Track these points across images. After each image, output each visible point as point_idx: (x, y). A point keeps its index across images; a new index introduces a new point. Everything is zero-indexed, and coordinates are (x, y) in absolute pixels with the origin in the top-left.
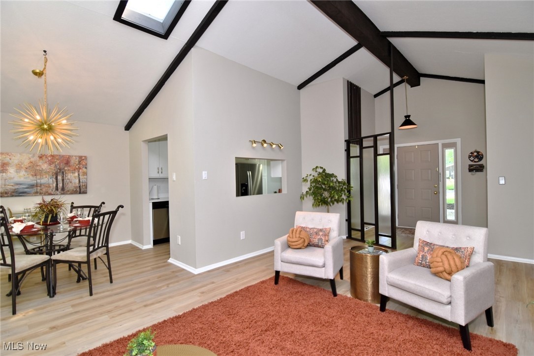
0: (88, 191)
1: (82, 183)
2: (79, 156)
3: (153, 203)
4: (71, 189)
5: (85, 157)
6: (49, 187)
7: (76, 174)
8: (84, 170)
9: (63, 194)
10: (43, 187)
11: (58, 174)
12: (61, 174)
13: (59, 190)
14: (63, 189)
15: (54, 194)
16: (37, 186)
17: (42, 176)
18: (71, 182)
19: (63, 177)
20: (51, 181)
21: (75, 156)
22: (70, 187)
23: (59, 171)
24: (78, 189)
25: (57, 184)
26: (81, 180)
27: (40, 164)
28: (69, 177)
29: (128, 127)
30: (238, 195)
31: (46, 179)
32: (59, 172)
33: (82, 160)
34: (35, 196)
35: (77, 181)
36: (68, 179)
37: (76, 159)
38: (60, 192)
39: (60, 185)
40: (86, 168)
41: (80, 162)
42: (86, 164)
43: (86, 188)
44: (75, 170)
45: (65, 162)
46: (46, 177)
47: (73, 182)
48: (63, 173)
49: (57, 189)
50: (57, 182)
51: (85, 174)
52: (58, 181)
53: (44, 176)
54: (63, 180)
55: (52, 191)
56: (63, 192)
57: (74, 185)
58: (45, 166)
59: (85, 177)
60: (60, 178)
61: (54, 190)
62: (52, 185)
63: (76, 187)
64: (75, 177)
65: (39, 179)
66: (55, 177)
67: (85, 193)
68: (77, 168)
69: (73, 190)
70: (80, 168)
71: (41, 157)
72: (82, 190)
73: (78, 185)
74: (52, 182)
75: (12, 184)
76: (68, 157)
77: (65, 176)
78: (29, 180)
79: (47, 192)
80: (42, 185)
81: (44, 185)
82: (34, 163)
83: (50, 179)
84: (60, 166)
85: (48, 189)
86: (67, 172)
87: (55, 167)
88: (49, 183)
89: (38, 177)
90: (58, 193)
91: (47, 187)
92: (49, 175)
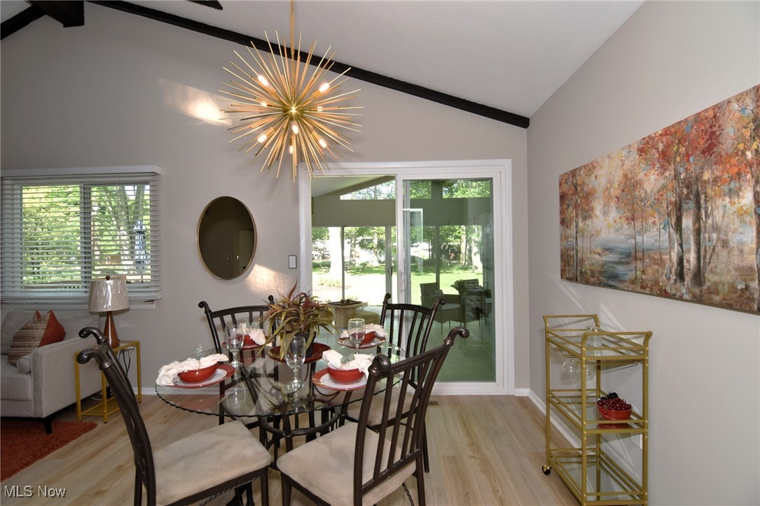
6: (661, 263)
9: (698, 300)
10: (647, 261)
11: (685, 206)
12: (691, 204)
13: (688, 279)
14: (698, 277)
15: (672, 297)
16: (636, 259)
17: (646, 219)
18: (726, 243)
19: (698, 218)
20: (665, 237)
23: (685, 191)
24: (755, 284)
25: (681, 254)
28: (719, 215)
31: (655, 232)
32: (687, 197)
34: (634, 291)
36: (717, 229)
38: (689, 291)
39: (689, 258)
44: (738, 175)
45: (703, 144)
46: (654, 223)
47: (734, 240)
48: (698, 196)
49: (681, 275)
50: (681, 242)
52: (683, 237)
53: (650, 221)
54: (698, 232)
55: (669, 279)
56: (697, 291)
58: (652, 181)
60: (687, 222)
61: (673, 277)
62: (666, 257)
64: (741, 215)
65: (639, 233)
66: (674, 220)
68: (748, 164)
71: (641, 151)
73: (753, 261)
74: (666, 244)
75: (599, 250)
76: (711, 114)
77: (703, 212)
78: (623, 237)
79: (656, 283)
80: (646, 255)
81: (649, 256)
82: (630, 176)
83: (663, 231)
84: (687, 170)
85: (658, 271)
86: (709, 191)
87: (675, 176)
88: (659, 248)
89: (638, 224)
90: (684, 291)
91: (655, 262)
92: (659, 213)
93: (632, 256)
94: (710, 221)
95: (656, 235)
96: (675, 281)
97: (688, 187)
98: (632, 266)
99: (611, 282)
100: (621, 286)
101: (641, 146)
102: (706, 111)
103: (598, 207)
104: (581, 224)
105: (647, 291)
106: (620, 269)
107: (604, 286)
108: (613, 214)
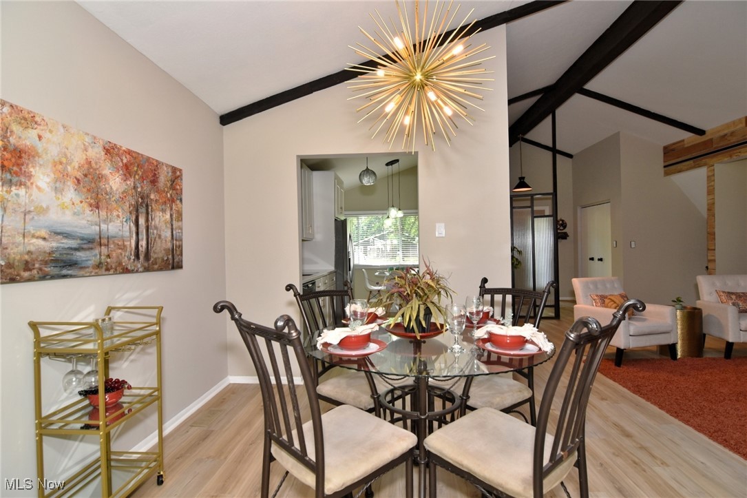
0: (184, 263)
1: (176, 240)
2: (172, 167)
4: (160, 255)
5: (180, 171)
6: (123, 247)
7: (168, 216)
8: (179, 204)
9: (147, 270)
10: (112, 246)
11: (140, 210)
12: (144, 210)
13: (142, 257)
14: (147, 255)
15: (132, 271)
16: (101, 245)
17: (111, 211)
18: (160, 236)
19: (147, 220)
20: (126, 228)
21: (167, 166)
23: (140, 200)
24: (170, 257)
25: (137, 240)
27: (107, 172)
28: (157, 220)
31: (118, 223)
32: (141, 205)
33: (176, 177)
35: (169, 234)
36: (156, 228)
37: (168, 174)
38: (142, 266)
39: (143, 244)
40: (181, 200)
41: (172, 181)
42: (181, 190)
43: (181, 253)
44: (165, 203)
45: (150, 176)
46: (118, 216)
47: (163, 235)
48: (147, 206)
49: (137, 256)
50: (137, 234)
51: (180, 216)
52: (140, 230)
53: (115, 213)
54: (147, 229)
55: (130, 259)
56: (146, 264)
57: (164, 246)
58: (116, 183)
59: (180, 224)
60: (142, 221)
61: (133, 258)
62: (127, 243)
63: (167, 251)
64: (166, 223)
65: (105, 221)
66: (134, 218)
67: (179, 266)
68: (169, 200)
69: (162, 259)
70: (172, 199)
71: (108, 152)
72: (176, 260)
73: (170, 245)
74: (128, 234)
75: (45, 234)
76: (155, 163)
77: (150, 217)
78: (84, 222)
79: (120, 264)
80: (111, 242)
81: (114, 242)
82: (94, 165)
83: (125, 223)
84: (142, 187)
85: (121, 254)
86: (153, 205)
87: (134, 187)
88: (122, 237)
89: (103, 213)
90: (139, 266)
91: (118, 246)
92: (123, 209)
93: (90, 242)
94: (153, 223)
95: (118, 226)
96: (134, 260)
97: (142, 199)
98: (97, 251)
99: (65, 272)
100: (82, 273)
101: (107, 147)
102: (153, 159)
103: (41, 177)
105: (112, 272)
106: (80, 255)
107: (53, 277)
108: (71, 194)
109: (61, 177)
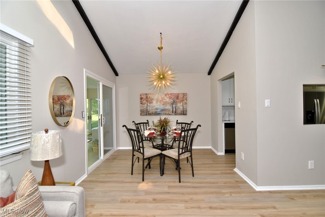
0: (187, 114)
1: (184, 109)
2: (183, 93)
3: (225, 123)
4: (179, 112)
5: (186, 93)
6: (169, 111)
7: (182, 104)
8: (186, 101)
9: (175, 115)
12: (175, 104)
13: (174, 113)
14: (175, 112)
16: (164, 110)
18: (179, 108)
20: (170, 108)
21: (181, 93)
22: (179, 111)
23: (174, 102)
24: (182, 112)
25: (173, 109)
26: (184, 107)
27: (165, 98)
28: (178, 105)
29: (210, 73)
30: (304, 123)
31: (168, 107)
33: (185, 95)
34: (164, 115)
35: (182, 108)
36: (178, 107)
37: (182, 95)
39: (174, 110)
40: (186, 100)
41: (183, 96)
42: (186, 98)
43: (186, 112)
44: (181, 101)
45: (176, 97)
47: (180, 108)
49: (173, 112)
50: (173, 108)
51: (186, 103)
53: (167, 105)
54: (175, 107)
55: (171, 113)
57: (180, 110)
58: (168, 100)
59: (186, 105)
62: (170, 110)
63: (181, 111)
64: (181, 105)
65: (165, 107)
66: (172, 105)
67: (186, 114)
69: (180, 113)
70: (183, 100)
71: (166, 95)
72: (185, 113)
73: (182, 110)
75: (155, 109)
78: (161, 107)
79: (168, 113)
80: (166, 110)
82: (163, 98)
86: (177, 102)
89: (165, 105)
91: (168, 111)
92: (169, 104)
93: (162, 110)
95: (169, 107)
99: (158, 114)
103: (154, 102)
104: (148, 104)
106: (161, 112)
107: (156, 115)
108: (159, 103)
109: (157, 101)
